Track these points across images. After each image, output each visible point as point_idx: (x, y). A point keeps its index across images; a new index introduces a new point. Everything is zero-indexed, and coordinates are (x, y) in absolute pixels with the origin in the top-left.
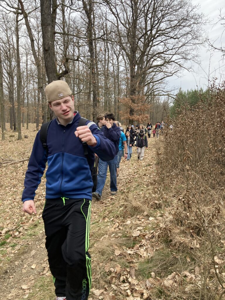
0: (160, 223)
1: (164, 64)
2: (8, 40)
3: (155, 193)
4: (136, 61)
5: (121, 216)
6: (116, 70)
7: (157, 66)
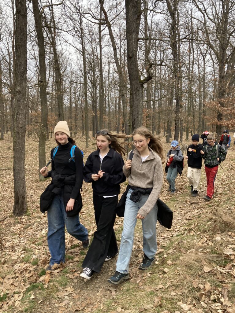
4: (227, 60)
5: (209, 231)
6: (202, 72)
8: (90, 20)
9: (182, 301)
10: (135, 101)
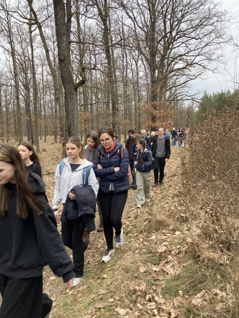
0: (187, 238)
1: (186, 66)
2: (23, 52)
3: (181, 205)
4: (157, 66)
5: (145, 231)
6: (135, 76)
7: (179, 69)
8: (18, 19)
9: (120, 306)
10: (70, 105)
